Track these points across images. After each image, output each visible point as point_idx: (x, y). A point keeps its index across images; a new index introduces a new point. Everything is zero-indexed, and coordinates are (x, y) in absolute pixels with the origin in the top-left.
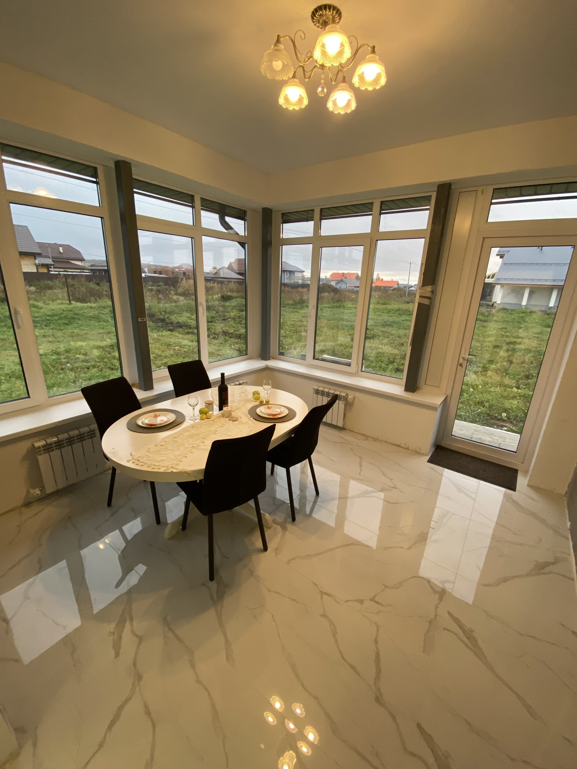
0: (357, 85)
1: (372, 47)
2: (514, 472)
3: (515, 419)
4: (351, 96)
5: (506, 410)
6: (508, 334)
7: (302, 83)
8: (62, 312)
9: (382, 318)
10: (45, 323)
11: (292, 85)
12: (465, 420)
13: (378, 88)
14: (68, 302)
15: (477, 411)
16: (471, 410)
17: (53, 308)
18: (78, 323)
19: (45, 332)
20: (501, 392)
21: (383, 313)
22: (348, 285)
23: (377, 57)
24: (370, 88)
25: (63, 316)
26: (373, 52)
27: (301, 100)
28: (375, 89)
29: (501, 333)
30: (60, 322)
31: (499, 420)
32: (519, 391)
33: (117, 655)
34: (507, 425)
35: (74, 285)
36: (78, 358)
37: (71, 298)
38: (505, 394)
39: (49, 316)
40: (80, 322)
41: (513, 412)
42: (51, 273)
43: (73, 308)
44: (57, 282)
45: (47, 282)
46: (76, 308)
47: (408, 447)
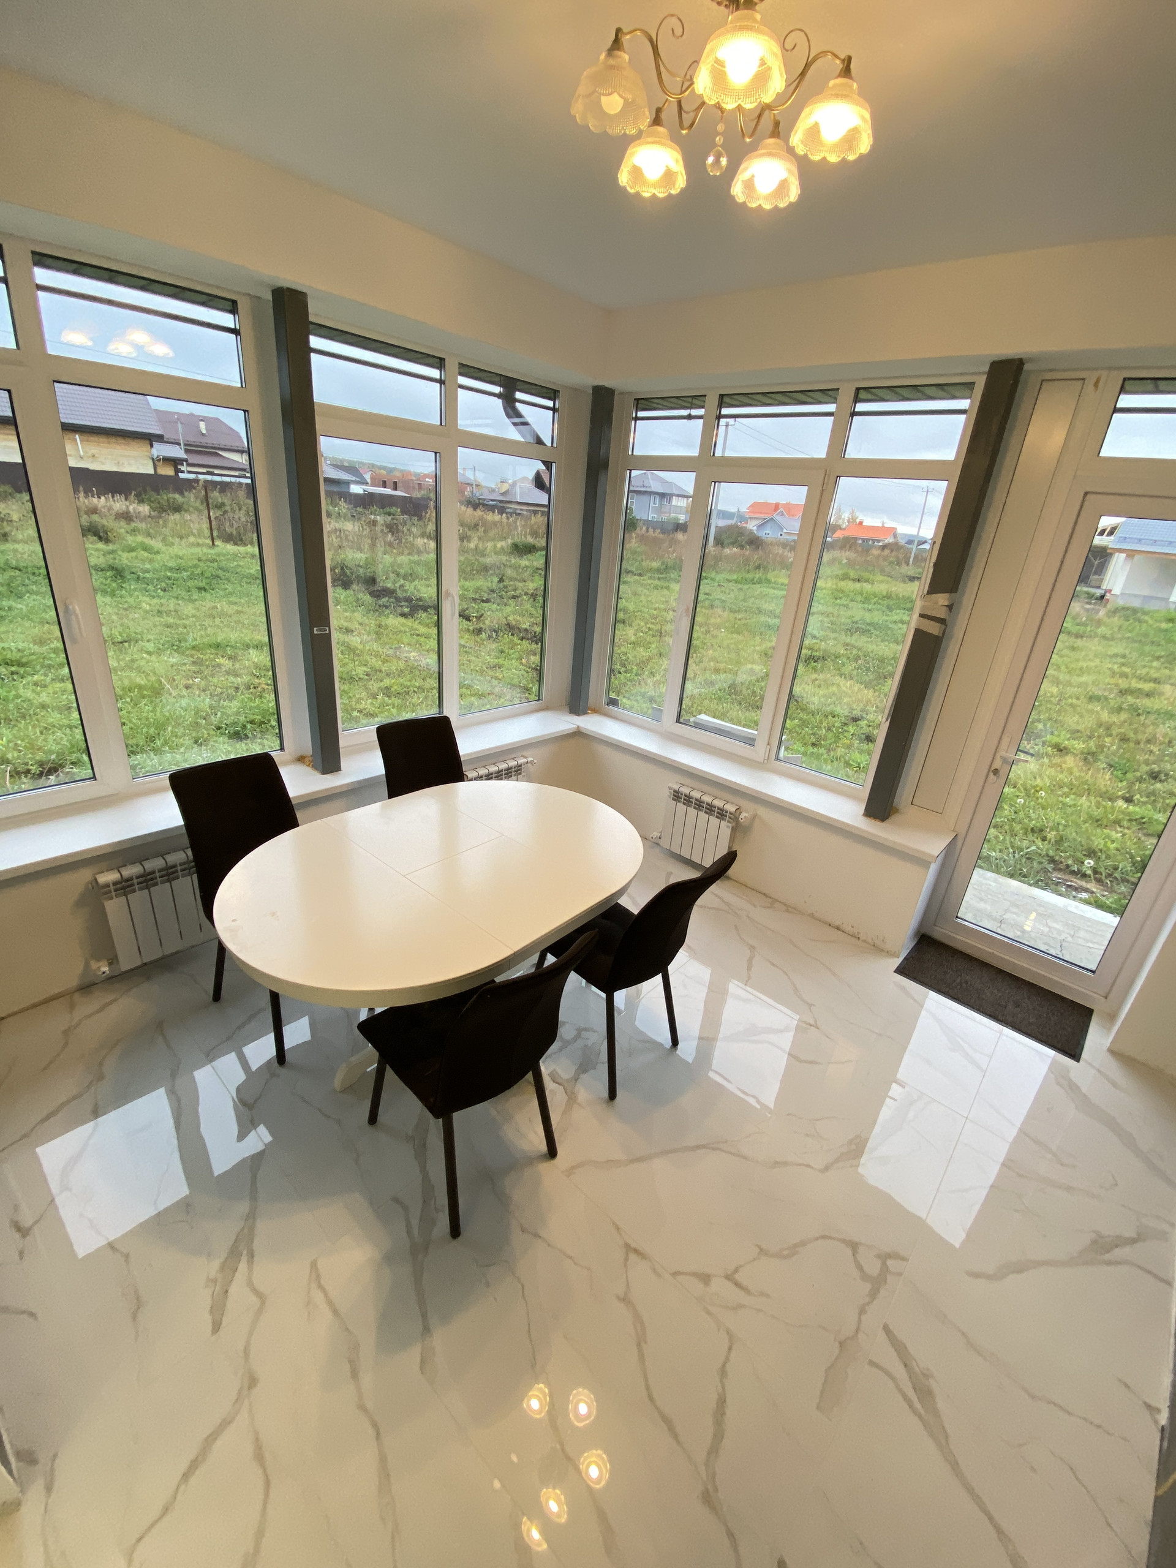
0: (800, 150)
1: (843, 61)
2: (1085, 1014)
3: (1109, 875)
4: (790, 171)
5: (1091, 853)
6: (1126, 669)
7: (676, 139)
8: (196, 562)
9: (850, 613)
10: (163, 584)
11: (648, 143)
12: (997, 871)
13: (851, 157)
14: (209, 542)
15: (1028, 848)
16: (1012, 847)
17: (181, 554)
18: (226, 589)
19: (162, 605)
20: (1089, 807)
21: (852, 601)
22: (785, 531)
23: (855, 85)
24: (833, 159)
25: (198, 571)
26: (846, 72)
27: (669, 176)
28: (844, 160)
29: (1110, 666)
30: (191, 583)
31: (1073, 873)
32: (1131, 808)
33: (216, 1327)
34: (1089, 886)
35: (223, 504)
36: (219, 665)
37: (215, 534)
38: (1097, 813)
39: (171, 569)
40: (230, 588)
41: (1108, 857)
42: (181, 475)
43: (219, 555)
44: (191, 498)
45: (171, 495)
46: (224, 555)
47: (858, 933)
